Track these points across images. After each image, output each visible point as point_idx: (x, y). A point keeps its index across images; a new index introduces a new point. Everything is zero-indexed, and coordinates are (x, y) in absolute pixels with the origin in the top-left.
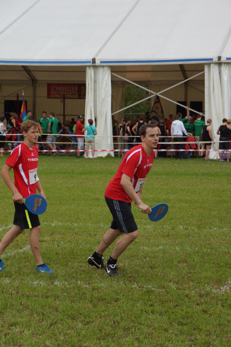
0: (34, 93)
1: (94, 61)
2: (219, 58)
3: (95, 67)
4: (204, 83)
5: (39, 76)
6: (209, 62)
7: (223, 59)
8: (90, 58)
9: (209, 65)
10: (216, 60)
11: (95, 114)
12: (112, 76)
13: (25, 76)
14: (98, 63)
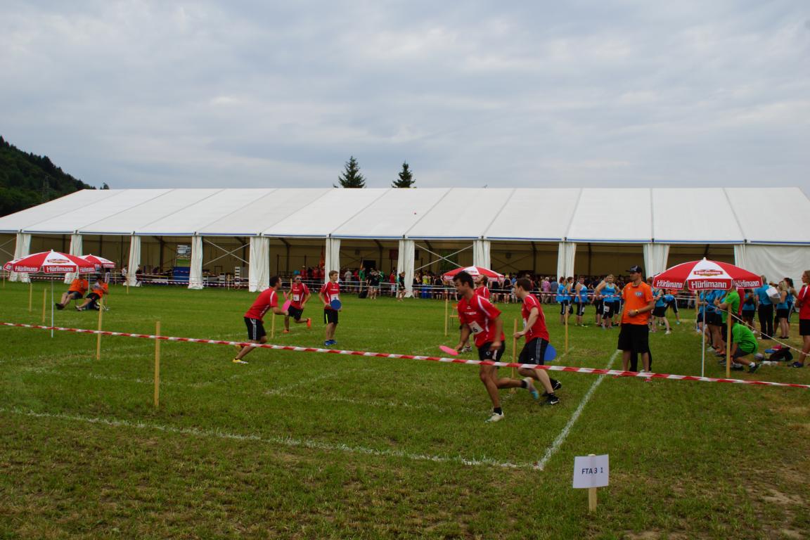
2: (483, 237)
3: (405, 240)
4: (473, 252)
5: (384, 245)
6: (476, 239)
7: (485, 238)
8: (402, 235)
10: (480, 238)
12: (415, 246)
13: (375, 245)
14: (406, 238)
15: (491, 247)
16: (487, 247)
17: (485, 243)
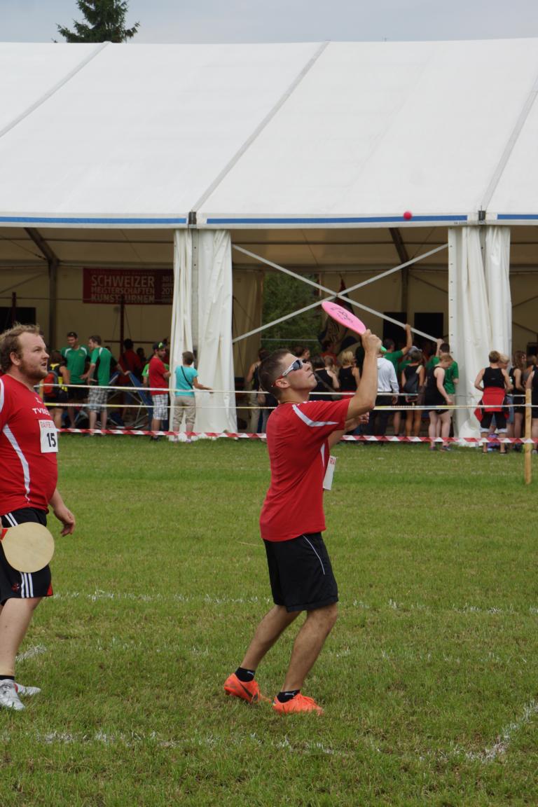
0: (53, 292)
1: (192, 217)
2: (482, 215)
3: (195, 232)
4: (447, 271)
5: (64, 253)
6: (458, 224)
7: (491, 218)
8: (183, 213)
9: (458, 229)
10: (473, 218)
11: (195, 339)
12: (234, 252)
13: (31, 252)
14: (201, 222)
15: (513, 253)
16: (499, 249)
17: (491, 236)
